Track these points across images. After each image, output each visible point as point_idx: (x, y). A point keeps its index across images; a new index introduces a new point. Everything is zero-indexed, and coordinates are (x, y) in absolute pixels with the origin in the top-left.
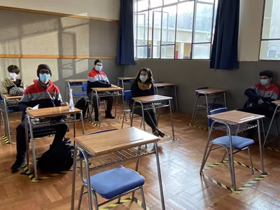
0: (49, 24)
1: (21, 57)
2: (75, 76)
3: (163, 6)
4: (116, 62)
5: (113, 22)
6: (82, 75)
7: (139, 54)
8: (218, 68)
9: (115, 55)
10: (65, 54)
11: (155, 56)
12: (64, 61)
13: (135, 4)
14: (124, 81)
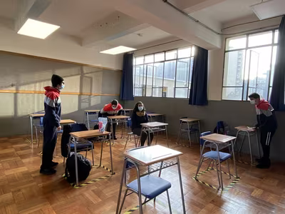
0: (73, 70)
2: (90, 107)
3: (154, 63)
4: (119, 98)
5: (118, 71)
6: (95, 107)
7: (137, 93)
8: (194, 104)
9: (119, 93)
10: (84, 91)
11: (148, 95)
12: (83, 97)
13: (134, 60)
14: (126, 112)
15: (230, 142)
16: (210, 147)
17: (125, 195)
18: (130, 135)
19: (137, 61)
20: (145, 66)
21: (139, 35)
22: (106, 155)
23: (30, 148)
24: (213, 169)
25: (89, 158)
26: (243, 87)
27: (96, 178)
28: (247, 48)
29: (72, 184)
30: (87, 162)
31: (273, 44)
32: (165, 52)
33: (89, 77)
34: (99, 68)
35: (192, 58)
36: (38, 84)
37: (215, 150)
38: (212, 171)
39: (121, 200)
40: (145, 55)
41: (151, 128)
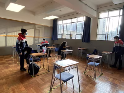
0: (31, 26)
2: (39, 43)
3: (67, 23)
4: (51, 39)
5: (51, 27)
7: (59, 37)
8: (84, 42)
10: (36, 36)
11: (64, 38)
12: (36, 38)
13: (58, 22)
14: (55, 45)
15: (99, 58)
16: (91, 60)
17: (54, 80)
18: (56, 55)
19: (59, 23)
20: (63, 25)
21: (60, 11)
22: (46, 63)
23: (13, 60)
24: (92, 70)
25: (39, 65)
26: (106, 34)
27: (41, 73)
28: (108, 17)
29: (31, 76)
30: (38, 66)
31: (120, 16)
32: (72, 18)
33: (38, 30)
34: (42, 25)
35: (84, 22)
36: (15, 32)
37: (93, 62)
38: (92, 71)
39: (53, 82)
40: (63, 20)
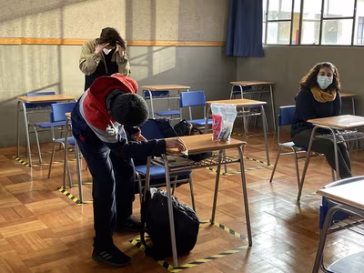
1: (62, 43)
2: (152, 79)
6: (163, 77)
9: (221, 38)
10: (136, 36)
14: (245, 88)
18: (288, 149)
23: (27, 178)
29: (161, 263)
41: (342, 130)
